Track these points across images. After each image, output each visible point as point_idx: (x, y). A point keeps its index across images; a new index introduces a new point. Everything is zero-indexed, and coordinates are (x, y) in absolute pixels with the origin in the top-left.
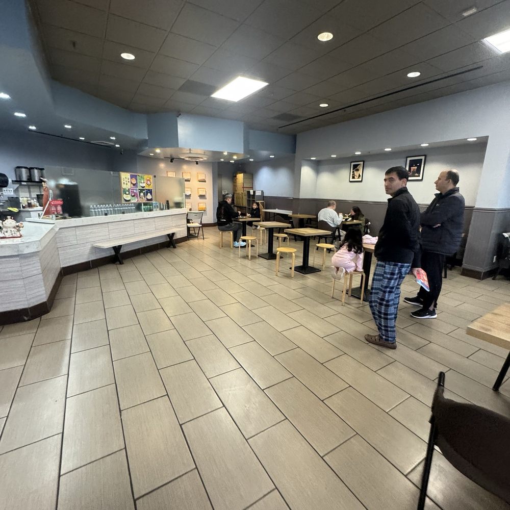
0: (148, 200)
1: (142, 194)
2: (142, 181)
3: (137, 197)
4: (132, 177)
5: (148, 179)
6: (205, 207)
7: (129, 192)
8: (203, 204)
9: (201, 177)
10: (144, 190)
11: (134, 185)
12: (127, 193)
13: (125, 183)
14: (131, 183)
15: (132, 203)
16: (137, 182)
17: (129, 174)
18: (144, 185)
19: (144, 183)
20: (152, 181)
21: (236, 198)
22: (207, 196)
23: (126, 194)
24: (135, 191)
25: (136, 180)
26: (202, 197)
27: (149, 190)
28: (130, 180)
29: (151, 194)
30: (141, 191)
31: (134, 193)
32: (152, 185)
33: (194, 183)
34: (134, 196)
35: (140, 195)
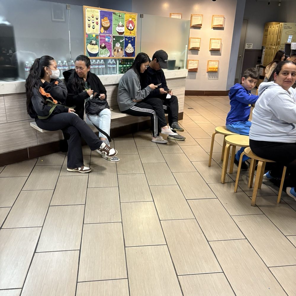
0: (127, 54)
1: (118, 45)
2: (121, 24)
3: (110, 49)
4: (103, 15)
5: (130, 19)
6: (216, 66)
7: (97, 41)
8: (214, 62)
9: (218, 22)
10: (122, 38)
11: (106, 29)
12: (94, 42)
13: (92, 25)
14: (102, 26)
15: (100, 60)
16: (111, 25)
17: (99, 10)
18: (123, 29)
19: (123, 26)
20: (136, 23)
21: (266, 55)
22: (222, 52)
23: (91, 43)
24: (107, 39)
25: (111, 21)
26: (216, 52)
27: (130, 38)
28: (99, 20)
29: (133, 45)
30: (117, 39)
31: (105, 42)
32: (135, 29)
33: (207, 31)
34: (105, 47)
35: (114, 46)
